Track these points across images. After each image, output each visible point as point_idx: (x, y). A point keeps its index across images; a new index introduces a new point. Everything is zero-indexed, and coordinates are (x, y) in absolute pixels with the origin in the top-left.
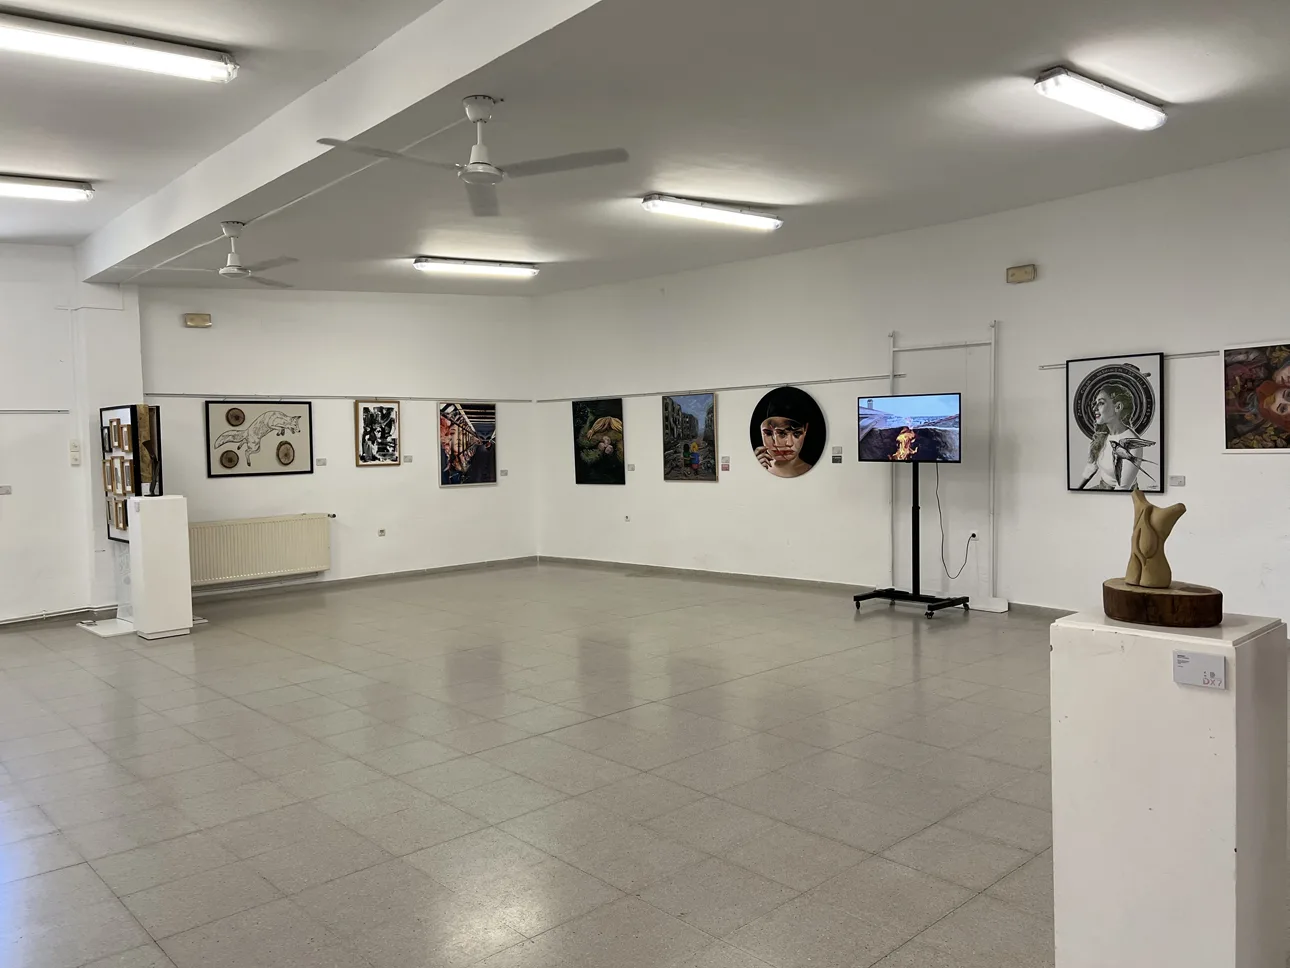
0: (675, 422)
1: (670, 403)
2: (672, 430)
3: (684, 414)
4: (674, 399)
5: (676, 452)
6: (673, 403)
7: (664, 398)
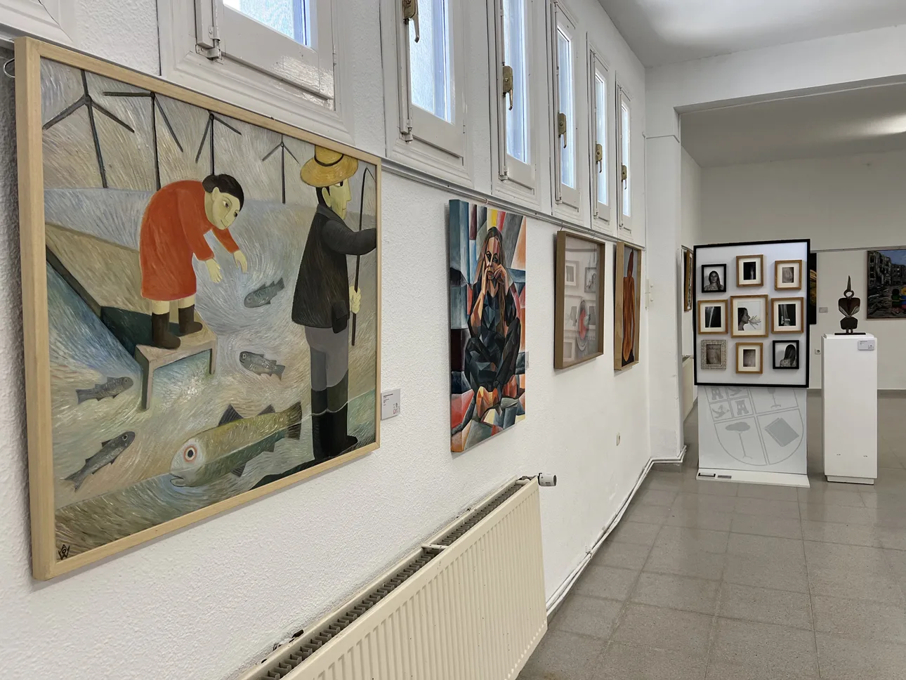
0: (882, 272)
1: (878, 257)
2: (879, 279)
3: (892, 264)
4: (882, 253)
5: (882, 296)
6: (881, 256)
7: (869, 253)
